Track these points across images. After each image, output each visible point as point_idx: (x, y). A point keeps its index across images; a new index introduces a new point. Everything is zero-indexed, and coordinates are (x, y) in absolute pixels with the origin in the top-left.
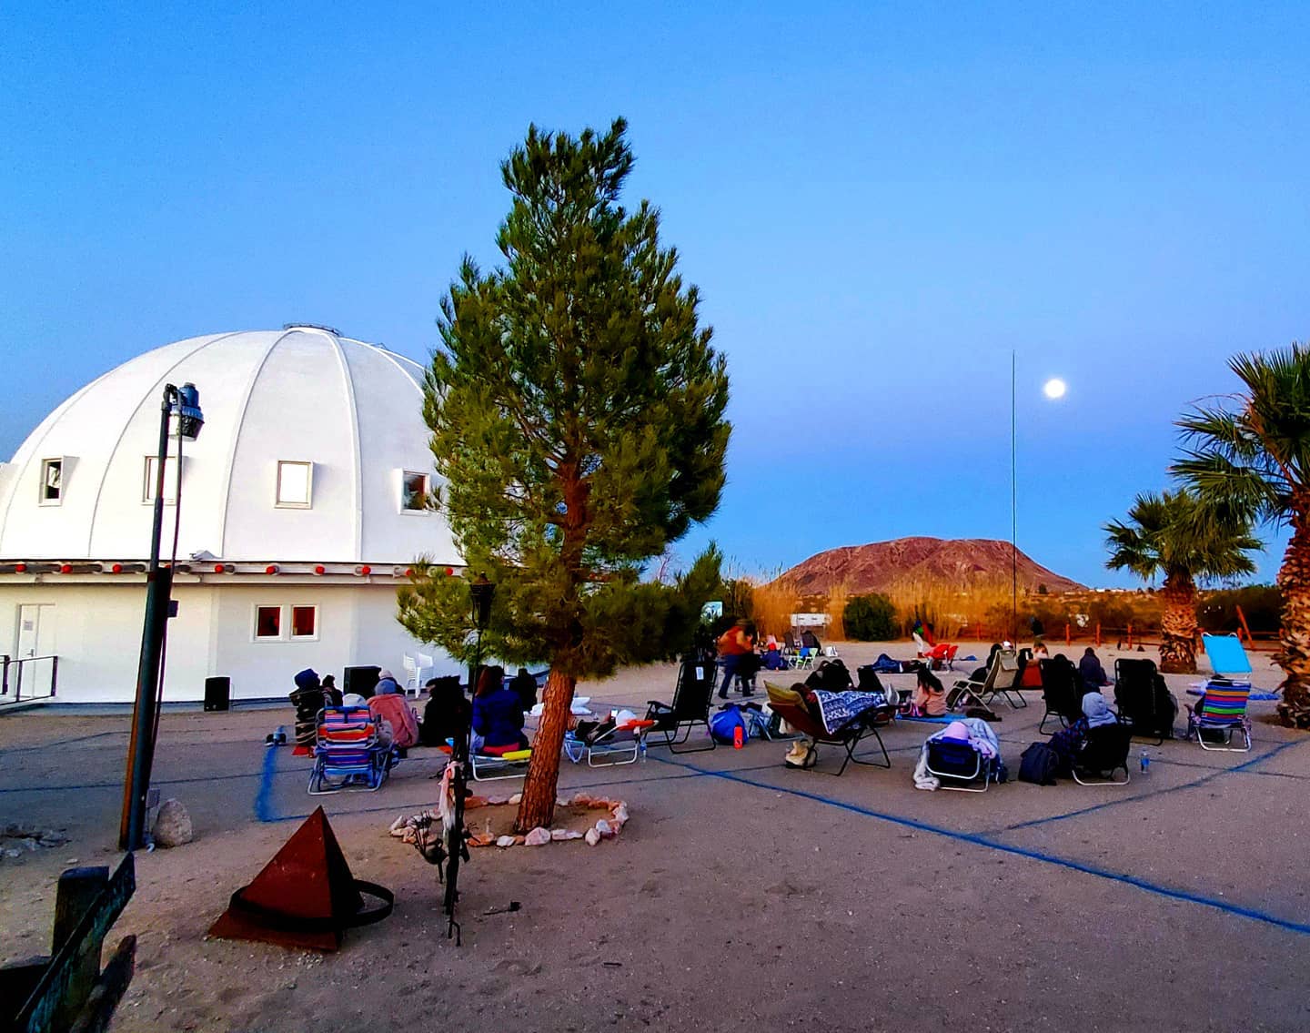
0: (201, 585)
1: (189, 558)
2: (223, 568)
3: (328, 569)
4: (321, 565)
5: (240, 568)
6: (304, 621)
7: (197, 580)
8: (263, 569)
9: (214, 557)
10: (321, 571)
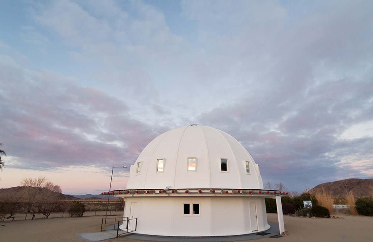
0: (169, 197)
1: (165, 188)
2: (174, 191)
3: (203, 191)
4: (200, 190)
5: (179, 191)
6: (196, 209)
7: (168, 195)
8: (184, 191)
9: (172, 188)
10: (200, 192)
